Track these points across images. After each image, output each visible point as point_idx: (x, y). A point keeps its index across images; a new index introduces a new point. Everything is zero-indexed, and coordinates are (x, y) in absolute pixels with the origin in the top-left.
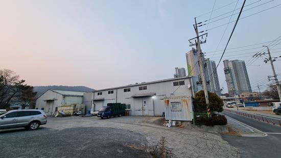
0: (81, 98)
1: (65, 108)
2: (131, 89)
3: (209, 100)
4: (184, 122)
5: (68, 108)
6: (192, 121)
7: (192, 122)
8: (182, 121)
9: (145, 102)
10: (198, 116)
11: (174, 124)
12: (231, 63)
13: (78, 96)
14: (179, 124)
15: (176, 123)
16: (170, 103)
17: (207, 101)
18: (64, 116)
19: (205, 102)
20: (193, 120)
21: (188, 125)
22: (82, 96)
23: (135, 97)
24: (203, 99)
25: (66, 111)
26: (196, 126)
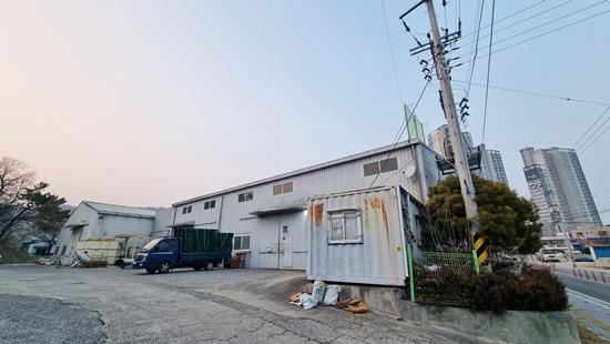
0: (148, 221)
1: (97, 245)
2: (255, 192)
3: (480, 203)
4: (373, 290)
5: (105, 245)
6: (406, 288)
7: (403, 291)
8: (365, 287)
9: (285, 228)
10: (433, 268)
11: (331, 296)
12: (540, 154)
13: (140, 217)
14: (350, 299)
15: (342, 295)
16: (324, 214)
17: (471, 210)
18: (86, 265)
19: (461, 212)
20: (407, 280)
21: (387, 303)
22: (152, 219)
23: (262, 215)
24: (454, 201)
25: (97, 253)
26: (423, 312)
